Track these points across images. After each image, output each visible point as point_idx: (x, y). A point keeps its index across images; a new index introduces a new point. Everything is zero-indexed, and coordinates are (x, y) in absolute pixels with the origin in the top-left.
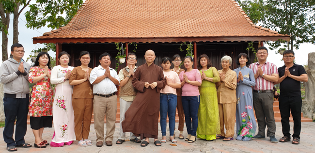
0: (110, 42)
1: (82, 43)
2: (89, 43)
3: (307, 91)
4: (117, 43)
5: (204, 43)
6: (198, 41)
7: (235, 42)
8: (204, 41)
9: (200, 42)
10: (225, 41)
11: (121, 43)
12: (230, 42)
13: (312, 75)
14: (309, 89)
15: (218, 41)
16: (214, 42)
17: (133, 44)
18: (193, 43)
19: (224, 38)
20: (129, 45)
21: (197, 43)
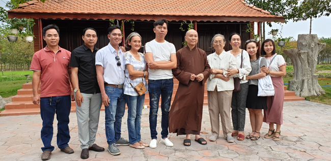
0: (104, 19)
1: (71, 19)
2: (79, 19)
3: (296, 71)
4: (112, 20)
5: (204, 22)
6: (198, 20)
7: (234, 22)
8: (205, 20)
9: (201, 22)
10: (225, 21)
11: (116, 20)
12: (230, 22)
13: (302, 56)
14: (297, 69)
15: (219, 21)
16: (215, 22)
17: (130, 21)
18: (193, 22)
19: (224, 18)
20: (125, 23)
21: (197, 22)
